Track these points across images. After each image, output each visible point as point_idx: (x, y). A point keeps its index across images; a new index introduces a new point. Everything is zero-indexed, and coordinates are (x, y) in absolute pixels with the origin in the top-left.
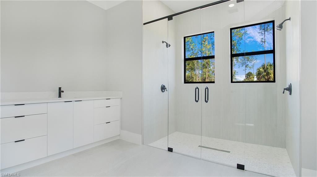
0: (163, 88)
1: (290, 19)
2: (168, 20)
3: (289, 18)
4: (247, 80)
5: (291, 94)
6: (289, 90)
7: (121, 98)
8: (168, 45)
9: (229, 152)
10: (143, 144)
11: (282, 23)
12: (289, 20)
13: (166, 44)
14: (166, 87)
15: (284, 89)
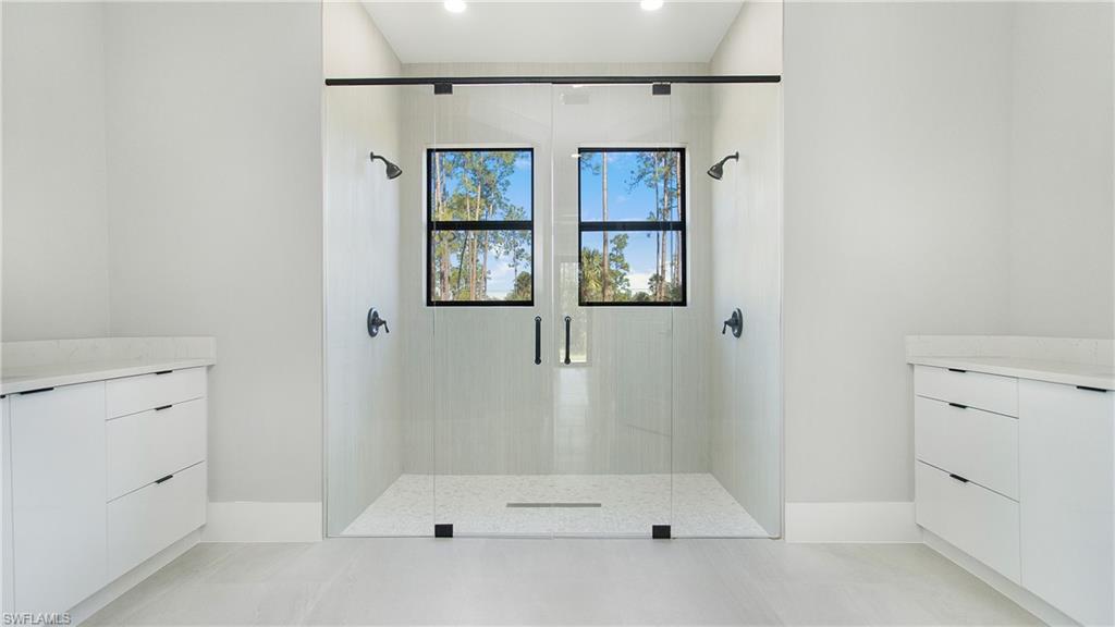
0: (374, 322)
1: (736, 157)
2: (436, 92)
3: (734, 154)
4: (520, 299)
5: (738, 335)
6: (737, 324)
7: (210, 367)
8: (392, 171)
9: (599, 505)
10: (326, 535)
11: (722, 163)
12: (734, 160)
13: (385, 166)
14: (383, 319)
15: (726, 323)
